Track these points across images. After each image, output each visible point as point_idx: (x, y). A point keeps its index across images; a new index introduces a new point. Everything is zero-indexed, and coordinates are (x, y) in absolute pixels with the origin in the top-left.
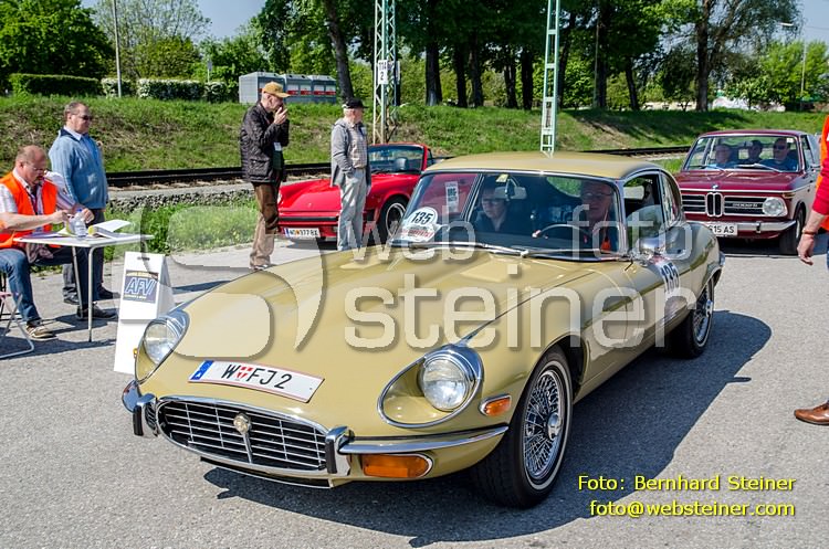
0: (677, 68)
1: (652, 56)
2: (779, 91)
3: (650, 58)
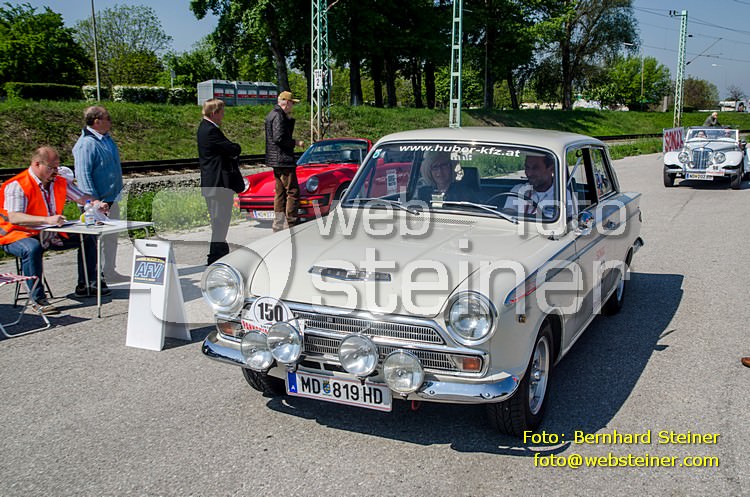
0: (547, 76)
1: (527, 66)
2: (623, 95)
3: (526, 68)
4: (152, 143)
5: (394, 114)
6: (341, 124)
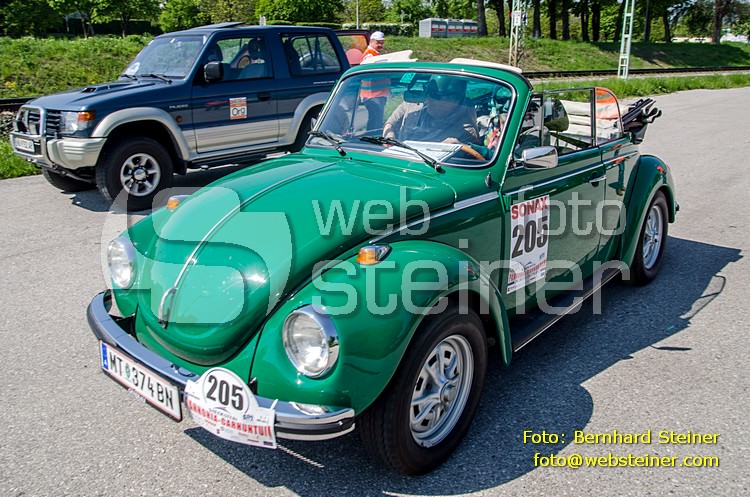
3: (681, 7)
5: (569, 46)
6: (528, 52)
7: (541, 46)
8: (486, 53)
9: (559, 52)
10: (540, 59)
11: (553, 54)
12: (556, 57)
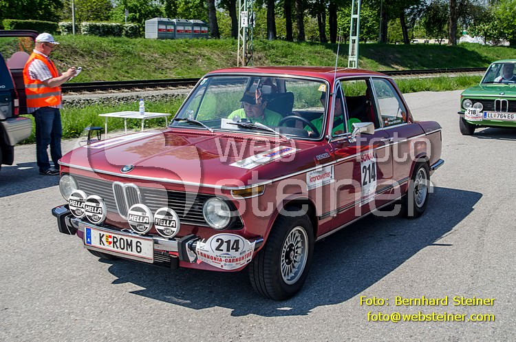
0: (435, 15)
1: (418, 7)
2: (506, 31)
3: (416, 9)
4: (115, 68)
6: (259, 55)
7: (273, 48)
8: (216, 56)
9: (292, 54)
10: (272, 62)
11: (286, 56)
12: (289, 59)
